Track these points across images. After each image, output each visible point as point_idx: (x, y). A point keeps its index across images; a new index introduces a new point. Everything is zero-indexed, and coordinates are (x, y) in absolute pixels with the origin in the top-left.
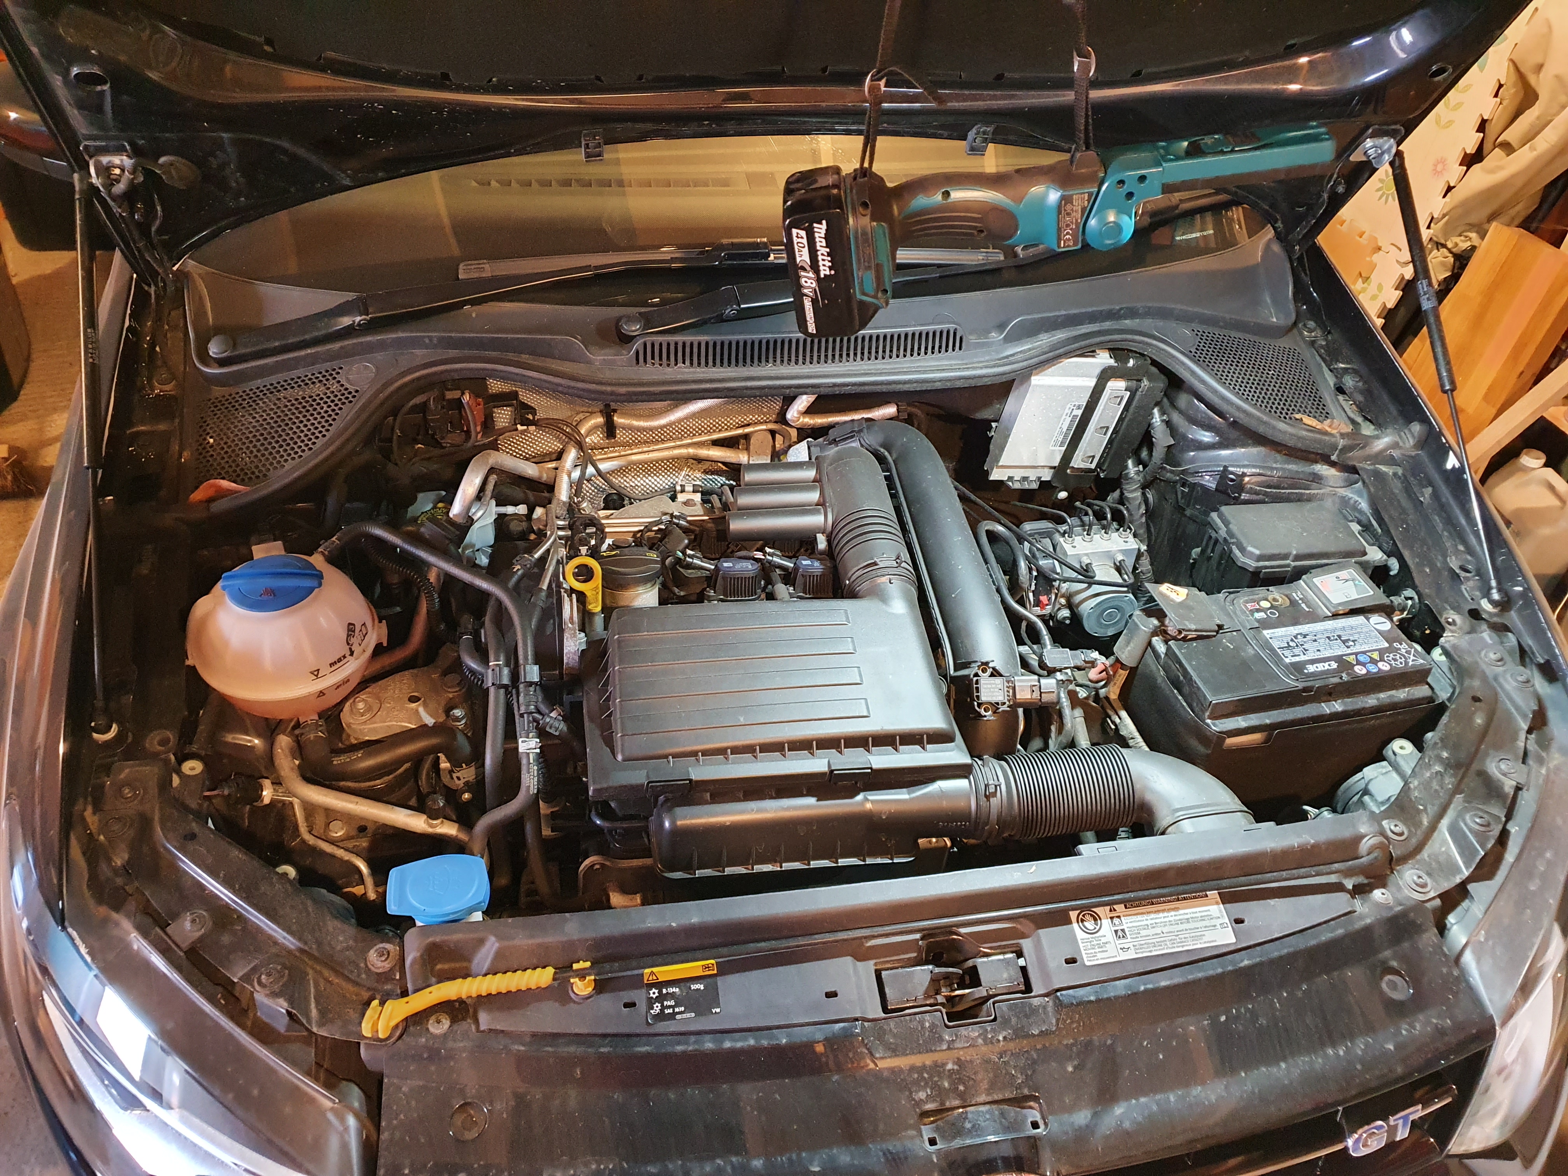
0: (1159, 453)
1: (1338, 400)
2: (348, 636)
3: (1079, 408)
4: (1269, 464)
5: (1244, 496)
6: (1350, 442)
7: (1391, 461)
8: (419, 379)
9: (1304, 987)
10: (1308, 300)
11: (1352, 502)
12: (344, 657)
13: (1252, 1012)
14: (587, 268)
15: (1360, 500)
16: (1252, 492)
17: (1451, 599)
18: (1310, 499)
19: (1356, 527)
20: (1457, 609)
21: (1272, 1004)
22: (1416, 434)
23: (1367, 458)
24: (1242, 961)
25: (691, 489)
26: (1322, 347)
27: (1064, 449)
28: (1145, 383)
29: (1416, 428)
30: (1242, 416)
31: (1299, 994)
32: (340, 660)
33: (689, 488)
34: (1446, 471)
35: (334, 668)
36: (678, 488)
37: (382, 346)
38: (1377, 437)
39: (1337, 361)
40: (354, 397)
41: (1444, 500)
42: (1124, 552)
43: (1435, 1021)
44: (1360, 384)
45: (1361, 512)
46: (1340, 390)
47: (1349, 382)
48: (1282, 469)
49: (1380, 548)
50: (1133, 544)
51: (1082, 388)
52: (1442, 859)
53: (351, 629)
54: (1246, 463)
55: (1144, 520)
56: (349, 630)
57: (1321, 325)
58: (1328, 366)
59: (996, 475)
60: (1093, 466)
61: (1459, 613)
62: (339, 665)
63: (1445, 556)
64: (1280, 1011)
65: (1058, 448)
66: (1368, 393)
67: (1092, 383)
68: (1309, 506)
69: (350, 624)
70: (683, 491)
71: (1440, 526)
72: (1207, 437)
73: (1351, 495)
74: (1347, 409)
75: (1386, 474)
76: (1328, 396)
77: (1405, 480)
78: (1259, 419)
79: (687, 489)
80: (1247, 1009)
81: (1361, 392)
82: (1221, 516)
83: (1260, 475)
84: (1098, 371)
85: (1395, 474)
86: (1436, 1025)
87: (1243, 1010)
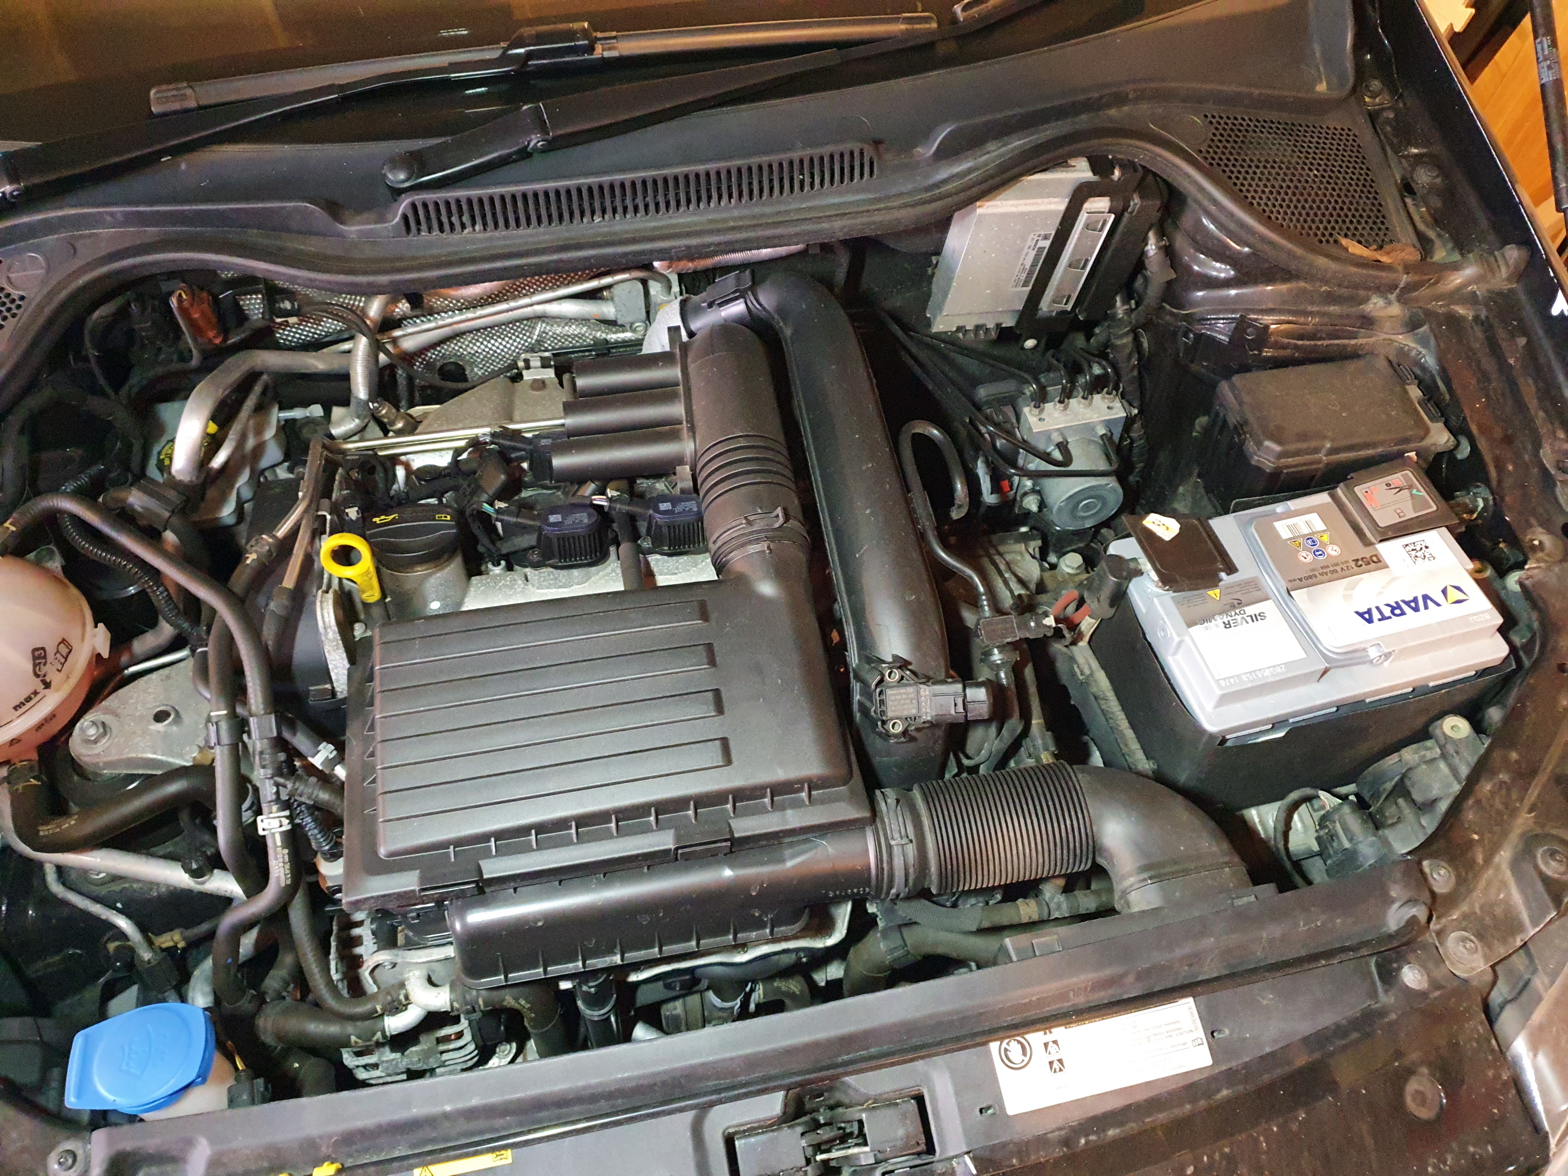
0: (1153, 292)
1: (1405, 204)
2: (35, 666)
3: (1046, 237)
4: (1302, 307)
5: (1267, 353)
6: (1417, 278)
7: (1472, 300)
8: (100, 279)
9: (1302, 1116)
10: (1376, 48)
11: (1413, 353)
12: (36, 693)
13: (1229, 1158)
14: (329, 90)
15: (1424, 351)
16: (1276, 346)
17: (1540, 510)
18: (1354, 355)
19: (1415, 392)
20: (1546, 525)
21: (1256, 1141)
22: (1511, 262)
23: (1438, 298)
24: (1219, 1091)
25: (539, 364)
26: (1387, 121)
27: (1030, 288)
28: (1136, 201)
29: (1513, 254)
30: (1266, 248)
31: (1295, 1127)
32: (28, 699)
33: (535, 362)
34: (1552, 317)
35: (20, 711)
36: (521, 364)
37: (49, 227)
38: (1455, 267)
39: (1410, 144)
40: (19, 307)
41: (1542, 360)
42: (1108, 423)
43: (1471, 1149)
44: (1438, 180)
45: (1423, 368)
46: (1407, 188)
47: (1424, 177)
48: (1322, 314)
49: (1447, 424)
50: (1119, 411)
51: (1049, 214)
52: (1498, 911)
53: (39, 656)
54: (1270, 305)
55: (1135, 373)
56: (35, 658)
57: (1391, 87)
58: (1396, 152)
59: (940, 326)
60: (1069, 307)
61: (1549, 531)
62: (28, 705)
63: (1537, 445)
64: (1266, 1153)
65: (1020, 289)
66: (1449, 194)
67: (1060, 205)
68: (1351, 366)
69: (35, 650)
70: (528, 367)
71: (1533, 403)
72: (1220, 270)
73: (1412, 345)
74: (1416, 218)
75: (1463, 318)
76: (1390, 200)
77: (1486, 326)
78: (1289, 252)
79: (532, 364)
80: (1223, 1156)
81: (1439, 193)
82: (1233, 388)
83: (1289, 322)
84: (1069, 190)
85: (1476, 318)
86: (1473, 1155)
87: (1217, 1156)
